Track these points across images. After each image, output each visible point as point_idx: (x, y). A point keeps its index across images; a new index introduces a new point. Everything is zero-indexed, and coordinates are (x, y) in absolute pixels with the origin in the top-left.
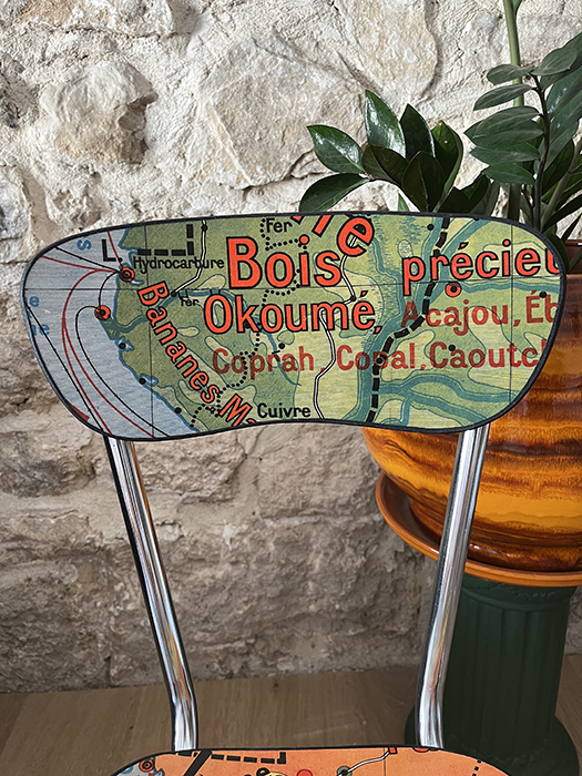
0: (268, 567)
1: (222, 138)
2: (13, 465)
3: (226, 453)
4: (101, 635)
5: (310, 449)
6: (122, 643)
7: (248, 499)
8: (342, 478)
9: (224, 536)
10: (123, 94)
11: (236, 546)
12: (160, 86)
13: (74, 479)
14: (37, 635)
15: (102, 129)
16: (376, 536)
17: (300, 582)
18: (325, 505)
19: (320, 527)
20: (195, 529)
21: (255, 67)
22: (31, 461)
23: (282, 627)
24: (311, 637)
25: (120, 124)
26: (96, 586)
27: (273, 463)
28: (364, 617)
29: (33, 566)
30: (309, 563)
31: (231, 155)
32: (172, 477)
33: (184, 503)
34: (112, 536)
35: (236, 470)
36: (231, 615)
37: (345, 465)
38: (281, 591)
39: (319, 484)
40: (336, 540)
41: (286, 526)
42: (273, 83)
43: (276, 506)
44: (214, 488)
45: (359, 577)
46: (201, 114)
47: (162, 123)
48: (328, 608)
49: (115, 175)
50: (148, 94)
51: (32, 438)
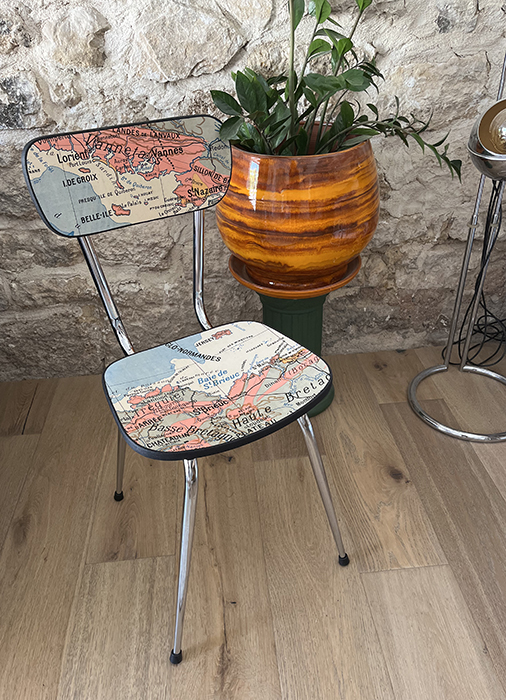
1: (150, 53)
2: (41, 249)
3: (163, 242)
4: (98, 345)
6: (111, 350)
7: (177, 269)
9: (165, 289)
10: (91, 27)
11: (172, 295)
12: (112, 21)
13: (76, 257)
14: (63, 346)
15: (80, 49)
18: (222, 272)
19: (219, 284)
20: (148, 285)
21: (167, 11)
22: (51, 246)
25: (90, 45)
26: (94, 319)
27: (191, 248)
29: (57, 307)
30: (213, 305)
31: (156, 63)
32: (133, 255)
33: (141, 270)
35: (169, 251)
36: (171, 334)
40: (228, 292)
42: (178, 21)
44: (157, 262)
46: (137, 38)
47: (114, 42)
49: (88, 74)
50: (106, 25)
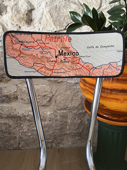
0: (58, 122)
1: (50, 19)
3: (49, 94)
4: (18, 137)
5: (68, 94)
6: (23, 139)
7: (53, 106)
8: (76, 101)
9: (47, 114)
10: (27, 8)
11: (50, 117)
12: (36, 6)
13: (12, 99)
14: (2, 137)
15: (22, 16)
16: (83, 115)
17: (65, 126)
18: (72, 107)
19: (70, 113)
20: (41, 112)
21: (58, 2)
22: (2, 95)
23: (61, 137)
24: (67, 139)
25: (26, 15)
26: (17, 125)
27: (60, 97)
29: (2, 120)
30: (67, 121)
31: (52, 23)
34: (21, 113)
35: (51, 99)
36: (49, 133)
37: (76, 98)
38: (61, 128)
39: (70, 102)
40: (74, 116)
41: (62, 112)
42: (62, 6)
43: (60, 107)
44: (46, 103)
45: (79, 125)
46: (45, 13)
47: (36, 15)
48: (72, 132)
49: (24, 27)
50: (33, 8)
51: (3, 89)
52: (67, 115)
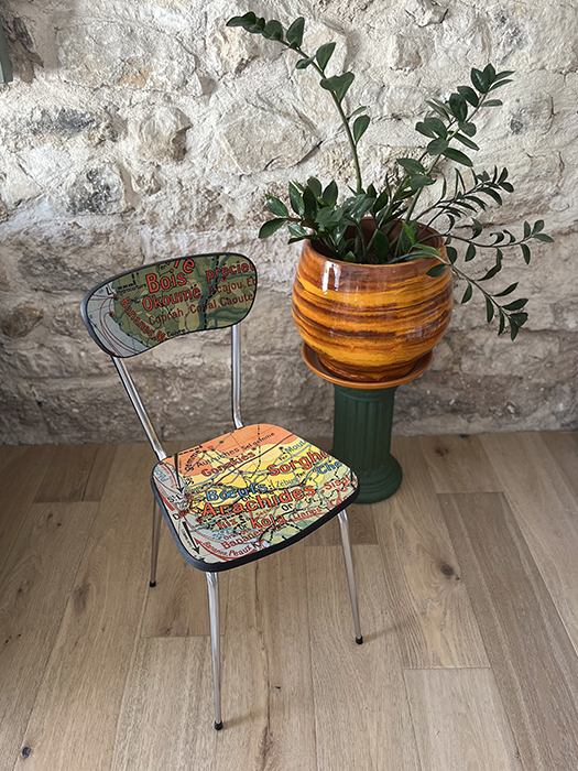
5: (276, 318)
6: (171, 419)
9: (227, 364)
10: (175, 126)
12: (194, 120)
15: (163, 146)
17: (269, 390)
19: (281, 361)
20: (211, 359)
21: (247, 114)
25: (173, 142)
27: (255, 325)
28: (305, 411)
31: (233, 159)
33: (205, 345)
34: (166, 361)
38: (259, 395)
39: (281, 338)
40: (289, 368)
41: (262, 360)
42: (256, 123)
43: (256, 349)
45: (302, 388)
47: (195, 140)
48: (285, 405)
49: (169, 166)
50: (188, 124)
52: (274, 366)
